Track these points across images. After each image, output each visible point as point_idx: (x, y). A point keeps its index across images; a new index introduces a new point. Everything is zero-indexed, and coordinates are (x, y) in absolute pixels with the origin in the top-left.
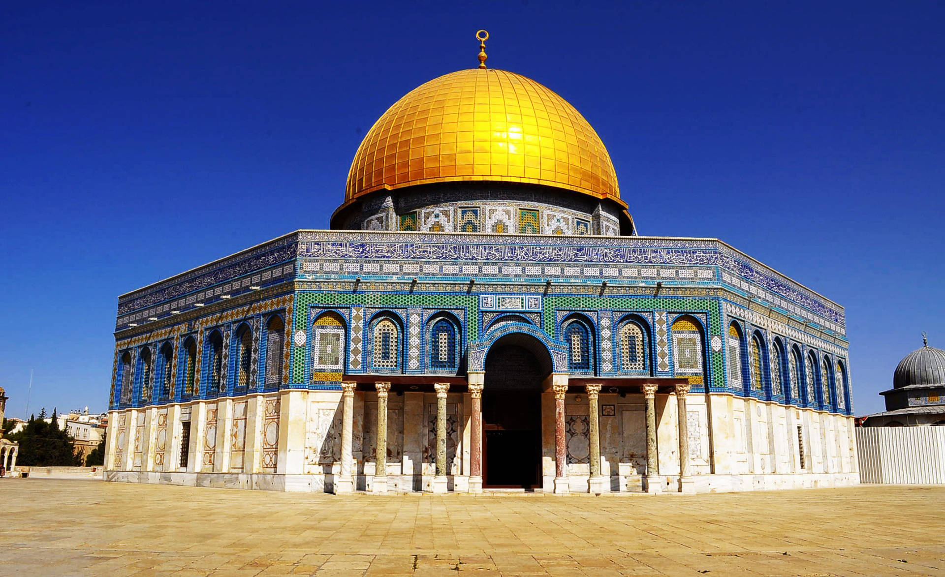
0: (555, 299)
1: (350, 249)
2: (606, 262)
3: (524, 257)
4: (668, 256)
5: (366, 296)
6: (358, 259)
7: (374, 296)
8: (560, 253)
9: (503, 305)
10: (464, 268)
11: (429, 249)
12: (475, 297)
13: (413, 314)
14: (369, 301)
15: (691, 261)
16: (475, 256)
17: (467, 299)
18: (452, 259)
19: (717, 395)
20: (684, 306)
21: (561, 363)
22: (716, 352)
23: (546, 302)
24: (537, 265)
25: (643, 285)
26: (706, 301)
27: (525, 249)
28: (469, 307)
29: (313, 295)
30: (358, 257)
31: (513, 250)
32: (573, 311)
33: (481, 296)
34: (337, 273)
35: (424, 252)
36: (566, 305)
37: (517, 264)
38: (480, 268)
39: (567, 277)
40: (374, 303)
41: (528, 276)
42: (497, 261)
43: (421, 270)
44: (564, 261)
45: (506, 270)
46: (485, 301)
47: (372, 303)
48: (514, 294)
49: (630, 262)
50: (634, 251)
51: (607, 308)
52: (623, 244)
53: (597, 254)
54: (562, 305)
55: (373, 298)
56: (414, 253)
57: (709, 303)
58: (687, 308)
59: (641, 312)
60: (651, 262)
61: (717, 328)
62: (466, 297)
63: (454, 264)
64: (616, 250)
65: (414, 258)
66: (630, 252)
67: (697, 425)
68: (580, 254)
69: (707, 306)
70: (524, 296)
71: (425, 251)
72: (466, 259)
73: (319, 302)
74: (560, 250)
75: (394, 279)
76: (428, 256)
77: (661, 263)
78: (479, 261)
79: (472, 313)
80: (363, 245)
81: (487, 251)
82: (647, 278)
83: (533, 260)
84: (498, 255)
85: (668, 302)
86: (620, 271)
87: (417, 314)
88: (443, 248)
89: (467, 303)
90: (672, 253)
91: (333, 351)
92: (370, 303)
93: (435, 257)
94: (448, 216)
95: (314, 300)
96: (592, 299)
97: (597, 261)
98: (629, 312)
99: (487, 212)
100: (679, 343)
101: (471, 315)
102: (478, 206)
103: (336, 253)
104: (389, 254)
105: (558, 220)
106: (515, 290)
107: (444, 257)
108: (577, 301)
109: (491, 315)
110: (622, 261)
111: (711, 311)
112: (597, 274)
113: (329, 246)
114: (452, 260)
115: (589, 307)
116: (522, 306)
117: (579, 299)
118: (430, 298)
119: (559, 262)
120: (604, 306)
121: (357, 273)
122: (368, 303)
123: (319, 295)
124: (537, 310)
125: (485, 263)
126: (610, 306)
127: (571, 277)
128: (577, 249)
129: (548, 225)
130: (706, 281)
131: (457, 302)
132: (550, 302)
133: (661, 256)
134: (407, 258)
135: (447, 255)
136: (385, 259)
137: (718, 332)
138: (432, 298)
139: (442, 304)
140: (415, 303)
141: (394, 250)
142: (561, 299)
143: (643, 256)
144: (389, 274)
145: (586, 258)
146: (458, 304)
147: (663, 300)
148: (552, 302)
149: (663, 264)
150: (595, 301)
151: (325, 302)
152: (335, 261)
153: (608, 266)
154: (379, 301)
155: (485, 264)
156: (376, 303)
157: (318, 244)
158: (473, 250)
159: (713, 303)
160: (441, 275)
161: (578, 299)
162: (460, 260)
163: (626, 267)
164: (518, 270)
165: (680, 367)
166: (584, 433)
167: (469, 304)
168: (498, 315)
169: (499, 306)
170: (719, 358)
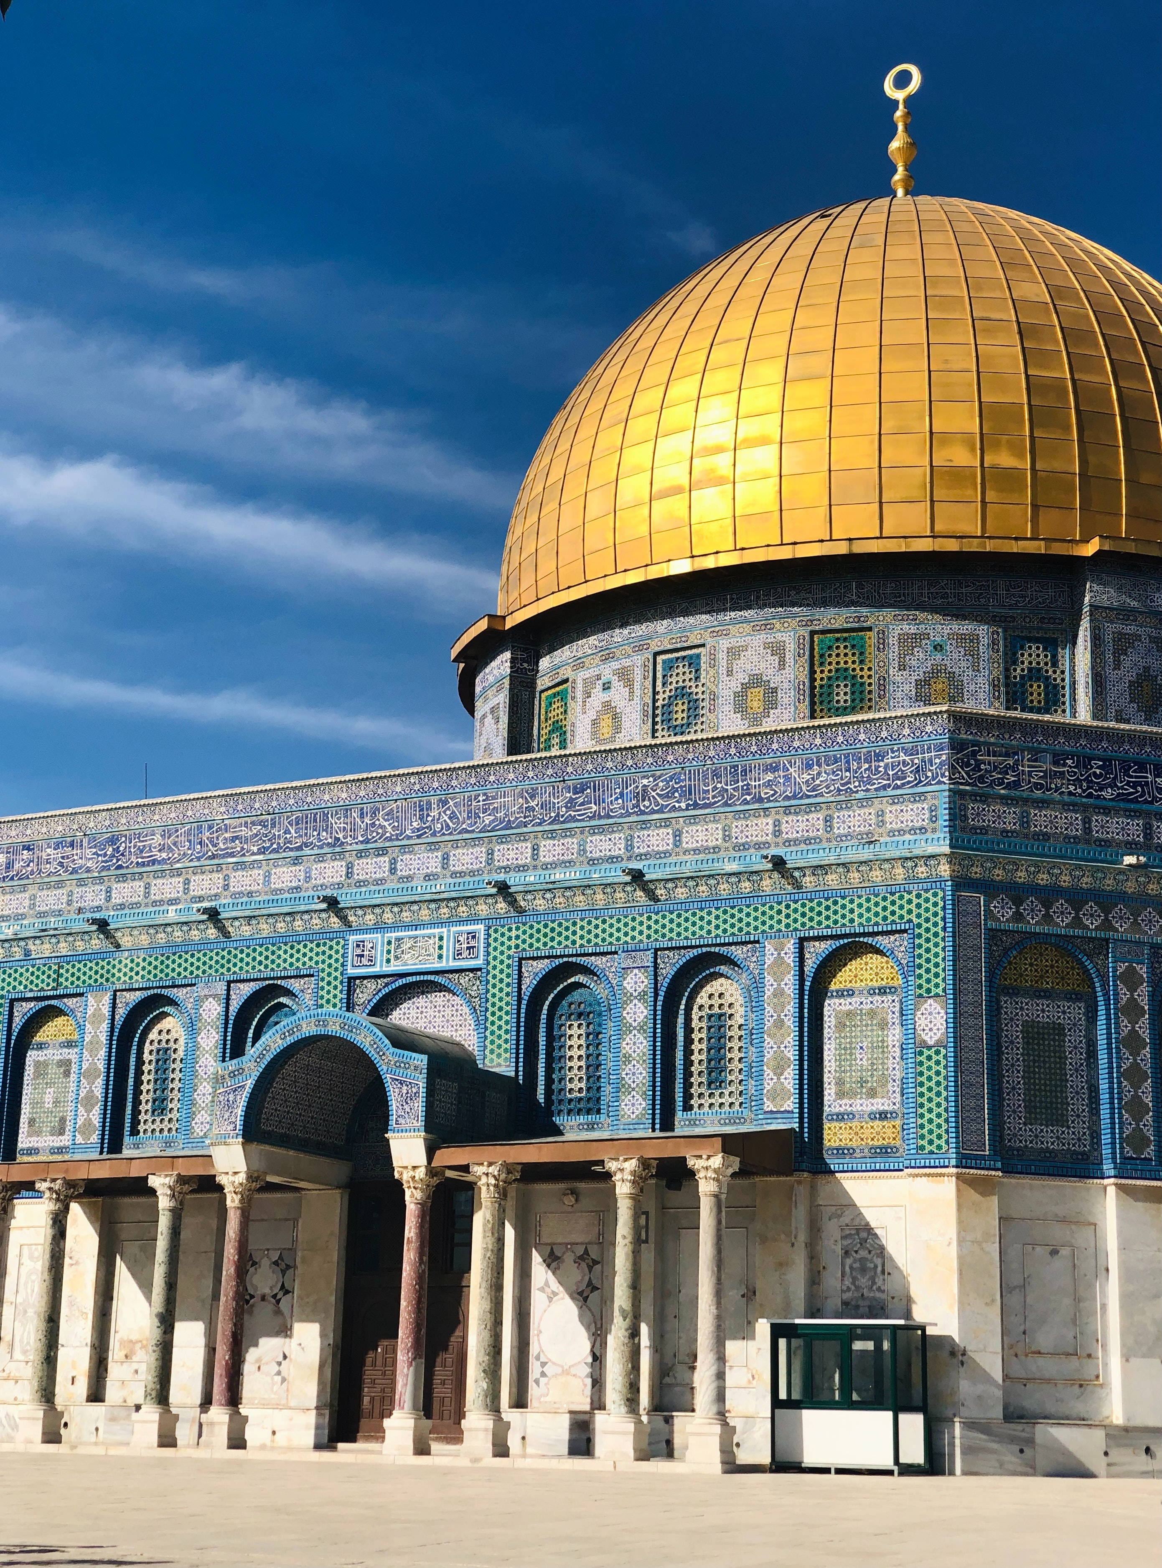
0: (518, 929)
1: (89, 853)
2: (643, 813)
3: (448, 826)
4: (806, 777)
5: (116, 962)
6: (103, 874)
7: (132, 961)
8: (532, 804)
9: (397, 958)
10: (316, 869)
11: (244, 832)
12: (338, 943)
13: (207, 997)
14: (121, 975)
15: (870, 781)
16: (341, 836)
17: (320, 949)
18: (291, 850)
19: (929, 1175)
20: (844, 916)
21: (408, 1110)
22: (929, 1048)
23: (496, 940)
24: (476, 841)
25: (733, 867)
26: (907, 897)
27: (451, 803)
28: (323, 970)
29: (16, 971)
30: (104, 868)
31: (423, 810)
32: (556, 957)
33: (353, 938)
34: (60, 913)
35: (233, 839)
36: (540, 945)
37: (433, 846)
38: (349, 867)
39: (545, 867)
40: (131, 978)
41: (454, 875)
42: (387, 844)
43: (226, 887)
44: (540, 824)
45: (409, 864)
46: (359, 952)
47: (127, 978)
48: (424, 926)
49: (706, 806)
50: (716, 775)
51: (641, 941)
52: (691, 756)
53: (622, 794)
54: (531, 945)
55: (130, 965)
56: (215, 845)
57: (915, 901)
58: (852, 921)
59: (730, 944)
60: (760, 800)
61: (937, 975)
62: (318, 945)
63: (296, 861)
64: (671, 778)
65: (214, 857)
66: (705, 777)
67: (879, 1269)
68: (581, 800)
69: (910, 912)
70: (445, 930)
71: (237, 837)
72: (321, 847)
73: (26, 987)
74: (533, 797)
75: (172, 915)
76: (243, 849)
77: (788, 798)
78: (349, 848)
79: (329, 983)
80: (113, 841)
81: (367, 820)
82: (745, 847)
83: (468, 832)
84: (389, 829)
85: (801, 910)
86: (678, 835)
87: (214, 996)
88: (273, 825)
89: (321, 958)
90: (819, 766)
91: (56, 1102)
92: (123, 979)
93: (255, 849)
94: (629, 684)
95: (16, 984)
96: (604, 922)
97: (622, 816)
98: (696, 947)
99: (722, 656)
100: (841, 1026)
101: (327, 988)
102: (699, 642)
103: (61, 864)
104: (164, 855)
105: (935, 647)
106: (425, 914)
107: (275, 846)
108: (567, 929)
109: (371, 986)
110: (683, 805)
111: (919, 926)
112: (619, 849)
113: (48, 850)
114: (291, 854)
115: (596, 945)
116: (440, 957)
117: (575, 924)
118: (244, 955)
119: (529, 828)
120: (633, 938)
121: (99, 909)
122: (119, 979)
123: (27, 970)
124: (472, 964)
125: (361, 851)
126: (649, 937)
127: (554, 865)
128: (575, 788)
129: (902, 667)
130: (908, 837)
131: (298, 960)
132: (505, 939)
133: (787, 778)
134: (199, 859)
135: (281, 841)
136: (156, 867)
137: (937, 986)
138: (248, 955)
139: (266, 967)
140: (212, 972)
141: (175, 844)
142: (531, 927)
143: (740, 784)
144: (161, 902)
145: (594, 808)
146: (300, 964)
147: (788, 907)
148: (510, 939)
149: (793, 802)
150: (611, 926)
151: (37, 985)
152: (59, 884)
153: (645, 825)
154: (141, 973)
155: (360, 854)
156: (135, 978)
157: (29, 849)
158: (337, 823)
159: (927, 900)
160: (266, 893)
161: (569, 924)
162: (307, 851)
163: (693, 820)
164: (432, 862)
165: (841, 1095)
166: (580, 1294)
167: (323, 962)
168: (387, 985)
169: (388, 961)
170: (938, 1063)
